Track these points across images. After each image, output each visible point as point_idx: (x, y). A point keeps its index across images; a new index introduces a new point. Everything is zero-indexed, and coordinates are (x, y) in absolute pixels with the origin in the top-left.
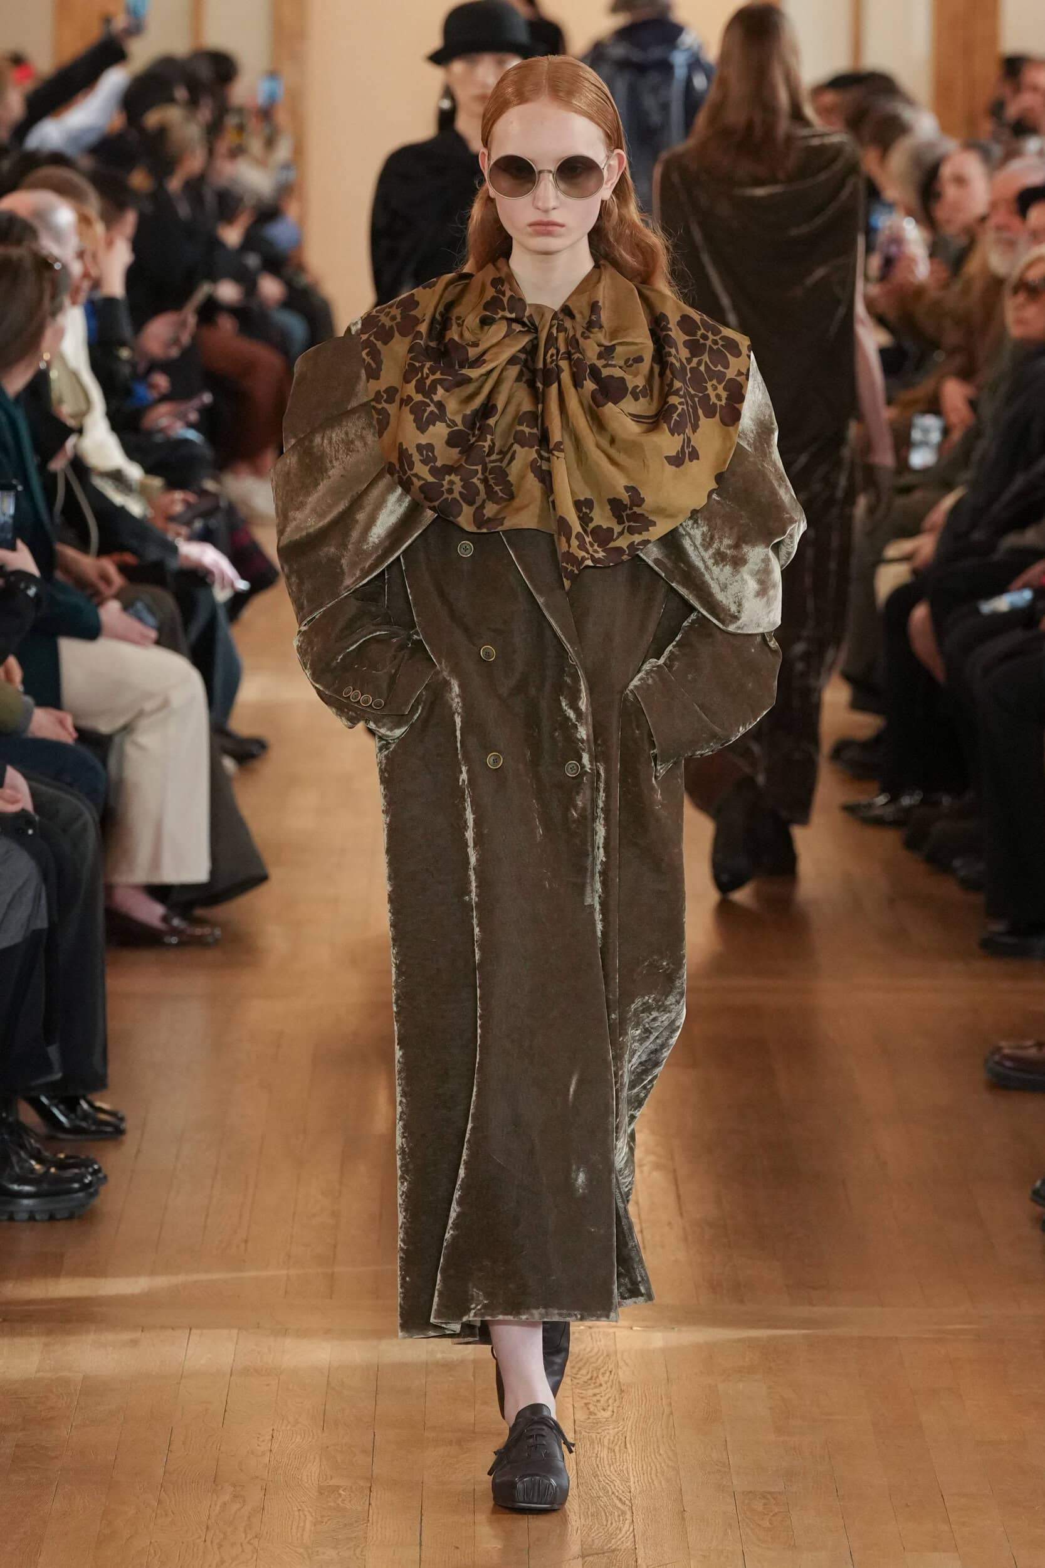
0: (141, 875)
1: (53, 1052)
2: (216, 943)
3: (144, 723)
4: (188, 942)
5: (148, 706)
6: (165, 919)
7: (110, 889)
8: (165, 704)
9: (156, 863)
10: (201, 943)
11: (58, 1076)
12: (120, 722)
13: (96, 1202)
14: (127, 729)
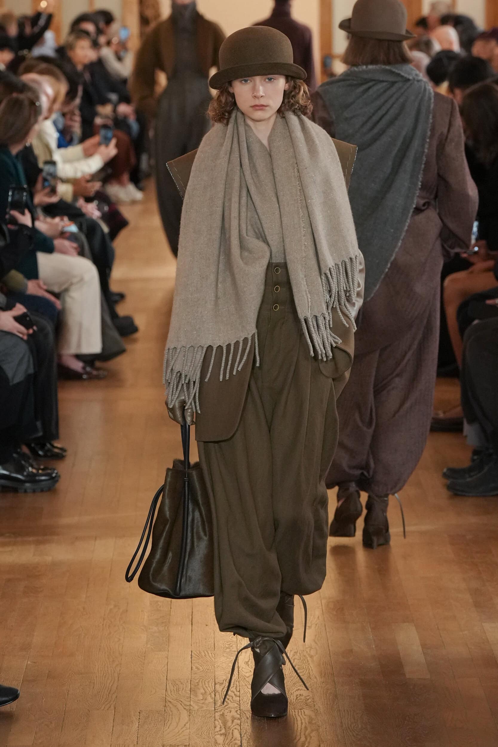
0: (73, 350)
1: (39, 424)
2: (104, 378)
3: (73, 288)
4: (91, 378)
5: (75, 280)
6: (84, 368)
7: (60, 356)
8: (82, 280)
9: (79, 345)
10: (98, 378)
11: (40, 434)
12: (63, 287)
13: (57, 485)
14: (66, 290)
